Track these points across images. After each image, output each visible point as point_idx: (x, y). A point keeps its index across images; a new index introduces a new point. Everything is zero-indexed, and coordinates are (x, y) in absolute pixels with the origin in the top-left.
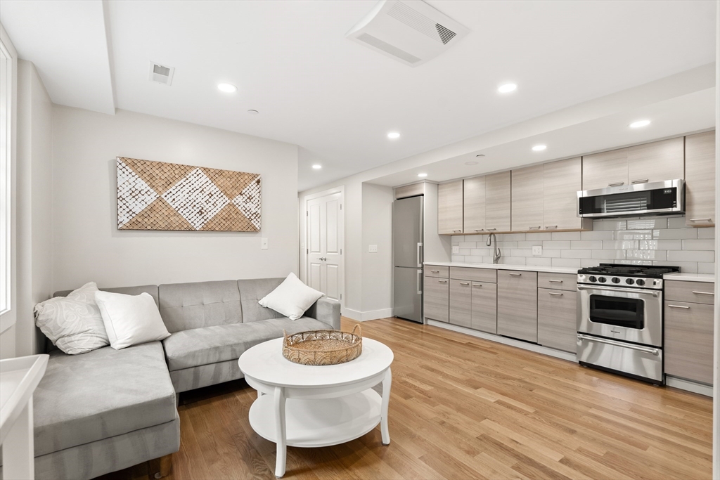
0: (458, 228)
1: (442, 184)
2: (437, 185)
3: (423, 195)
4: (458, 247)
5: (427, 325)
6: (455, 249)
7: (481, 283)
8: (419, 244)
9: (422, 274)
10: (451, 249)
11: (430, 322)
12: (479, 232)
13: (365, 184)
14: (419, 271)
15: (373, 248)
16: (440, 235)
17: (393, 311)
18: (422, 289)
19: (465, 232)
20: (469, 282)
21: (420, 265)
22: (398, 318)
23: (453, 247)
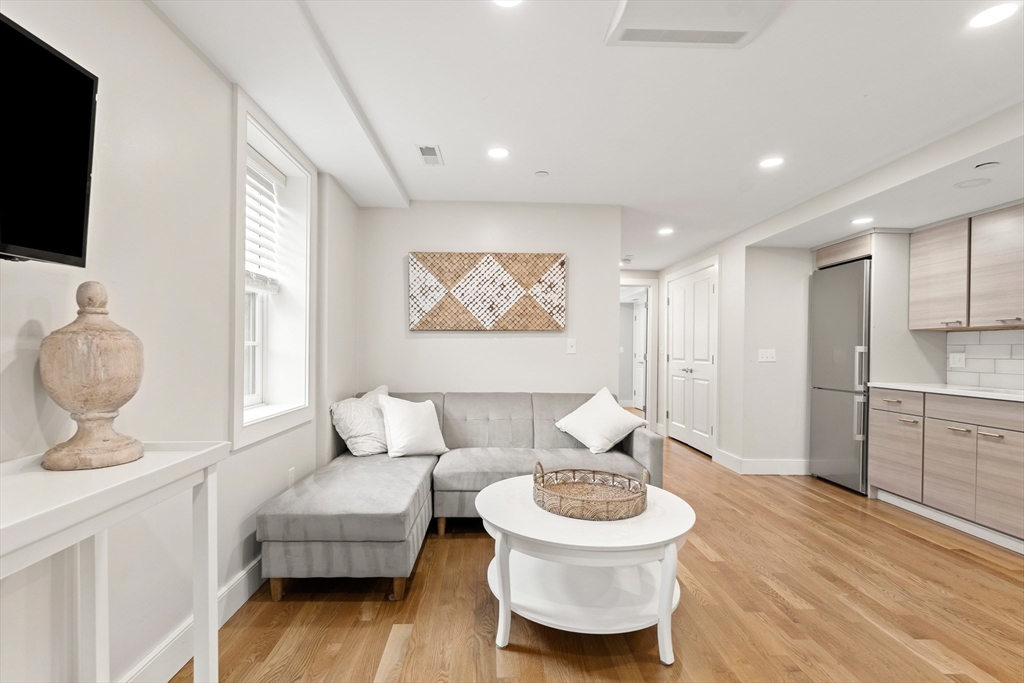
0: (956, 314)
1: (918, 233)
2: (909, 236)
3: (870, 257)
4: (963, 356)
5: (877, 500)
6: (955, 360)
7: (1002, 433)
8: (861, 349)
9: (866, 405)
10: (946, 358)
11: (882, 496)
12: (1009, 324)
13: (749, 249)
14: (860, 399)
15: (767, 354)
16: (916, 332)
17: (810, 466)
18: (865, 431)
19: (972, 326)
20: (969, 427)
21: (861, 388)
22: (820, 478)
23: (951, 356)
